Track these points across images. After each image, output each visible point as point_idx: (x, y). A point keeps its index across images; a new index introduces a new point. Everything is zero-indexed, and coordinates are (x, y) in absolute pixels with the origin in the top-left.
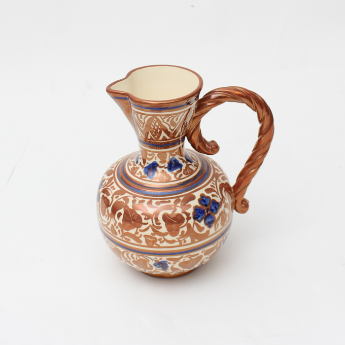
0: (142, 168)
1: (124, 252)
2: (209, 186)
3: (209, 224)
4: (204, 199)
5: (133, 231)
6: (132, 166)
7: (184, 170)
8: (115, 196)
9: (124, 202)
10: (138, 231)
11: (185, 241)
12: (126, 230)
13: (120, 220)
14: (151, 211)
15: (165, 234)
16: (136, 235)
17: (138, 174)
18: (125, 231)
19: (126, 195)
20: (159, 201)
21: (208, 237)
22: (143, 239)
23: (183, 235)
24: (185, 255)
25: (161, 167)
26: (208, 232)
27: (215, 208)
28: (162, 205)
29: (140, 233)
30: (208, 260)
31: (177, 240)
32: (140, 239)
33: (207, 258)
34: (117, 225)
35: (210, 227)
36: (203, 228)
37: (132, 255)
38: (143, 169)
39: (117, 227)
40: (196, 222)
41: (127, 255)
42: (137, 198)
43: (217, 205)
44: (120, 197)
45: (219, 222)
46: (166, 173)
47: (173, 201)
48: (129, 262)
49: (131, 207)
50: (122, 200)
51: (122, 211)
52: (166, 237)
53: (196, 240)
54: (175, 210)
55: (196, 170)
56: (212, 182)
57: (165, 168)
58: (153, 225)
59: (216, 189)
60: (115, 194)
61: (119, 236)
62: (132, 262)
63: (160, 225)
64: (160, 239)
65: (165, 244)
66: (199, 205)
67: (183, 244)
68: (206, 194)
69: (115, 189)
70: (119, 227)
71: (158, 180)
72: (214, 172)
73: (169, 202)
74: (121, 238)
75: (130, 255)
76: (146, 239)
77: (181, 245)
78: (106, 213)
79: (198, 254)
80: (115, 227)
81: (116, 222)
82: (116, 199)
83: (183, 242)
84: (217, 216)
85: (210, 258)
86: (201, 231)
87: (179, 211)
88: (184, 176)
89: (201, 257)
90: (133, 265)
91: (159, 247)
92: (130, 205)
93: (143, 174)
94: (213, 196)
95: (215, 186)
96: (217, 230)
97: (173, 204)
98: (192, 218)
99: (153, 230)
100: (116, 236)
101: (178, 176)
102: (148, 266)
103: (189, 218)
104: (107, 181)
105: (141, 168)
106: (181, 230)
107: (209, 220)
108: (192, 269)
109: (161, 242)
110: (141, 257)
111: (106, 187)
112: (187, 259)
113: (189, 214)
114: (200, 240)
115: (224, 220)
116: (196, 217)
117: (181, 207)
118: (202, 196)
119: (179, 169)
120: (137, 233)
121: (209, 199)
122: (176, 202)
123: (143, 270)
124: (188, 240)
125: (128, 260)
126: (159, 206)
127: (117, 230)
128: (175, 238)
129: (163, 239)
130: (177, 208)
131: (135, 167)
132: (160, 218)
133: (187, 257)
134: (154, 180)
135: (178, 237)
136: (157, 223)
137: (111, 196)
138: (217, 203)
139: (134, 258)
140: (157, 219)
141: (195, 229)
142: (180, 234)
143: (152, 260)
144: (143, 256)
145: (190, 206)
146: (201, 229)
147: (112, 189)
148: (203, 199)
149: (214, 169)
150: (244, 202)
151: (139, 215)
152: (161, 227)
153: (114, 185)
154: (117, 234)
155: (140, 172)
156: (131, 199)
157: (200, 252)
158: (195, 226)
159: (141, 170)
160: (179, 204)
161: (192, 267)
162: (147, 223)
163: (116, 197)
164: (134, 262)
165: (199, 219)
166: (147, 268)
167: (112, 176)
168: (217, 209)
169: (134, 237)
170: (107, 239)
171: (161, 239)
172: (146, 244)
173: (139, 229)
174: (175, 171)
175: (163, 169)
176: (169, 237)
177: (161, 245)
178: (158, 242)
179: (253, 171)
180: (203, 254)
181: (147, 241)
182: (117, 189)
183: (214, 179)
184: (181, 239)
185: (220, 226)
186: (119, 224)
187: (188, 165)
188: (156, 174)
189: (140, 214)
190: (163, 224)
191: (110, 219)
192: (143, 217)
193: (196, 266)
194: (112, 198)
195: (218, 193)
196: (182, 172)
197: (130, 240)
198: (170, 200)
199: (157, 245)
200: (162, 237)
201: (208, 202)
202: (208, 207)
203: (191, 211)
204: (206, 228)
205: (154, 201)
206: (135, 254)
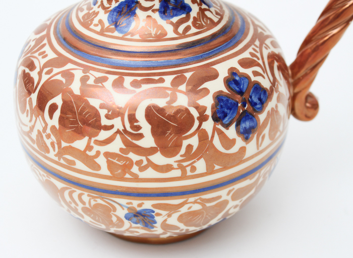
0: (106, 13)
1: (64, 189)
2: (246, 55)
3: (246, 134)
4: (237, 78)
5: (80, 144)
6: (86, 12)
7: (194, 18)
8: (46, 70)
9: (64, 80)
10: (92, 144)
11: (194, 169)
12: (66, 141)
13: (55, 121)
14: (120, 99)
15: (152, 151)
16: (88, 152)
17: (96, 25)
18: (64, 144)
19: (69, 66)
20: (139, 78)
21: (242, 162)
22: (102, 161)
23: (191, 154)
24: (192, 199)
25: (145, 9)
26: (243, 150)
27: (260, 99)
28: (145, 87)
29: (96, 148)
30: (237, 209)
31: (175, 165)
32: (97, 160)
33: (236, 207)
34: (48, 131)
35: (247, 139)
36: (233, 142)
37: (80, 196)
38: (108, 14)
39: (48, 136)
40: (220, 127)
41: (71, 194)
42: (91, 72)
43: (262, 95)
44: (56, 70)
45: (266, 131)
46: (155, 21)
47: (169, 79)
48: (76, 210)
49: (77, 92)
50: (59, 77)
51: (58, 100)
52: (152, 158)
53: (217, 167)
54: (174, 99)
55: (219, 22)
56: (253, 46)
57: (153, 11)
58: (125, 130)
59: (260, 62)
60: (45, 66)
61: (52, 154)
62: (80, 211)
63: (140, 132)
64: (139, 163)
65: (150, 173)
66: (225, 90)
67: (189, 173)
68: (242, 70)
69: (46, 56)
70: (52, 137)
71: (137, 37)
72: (255, 30)
73: (162, 81)
74: (56, 159)
75: (75, 195)
76: (108, 162)
77: (184, 177)
78: (28, 107)
79: (220, 197)
80: (44, 135)
81: (46, 125)
82: (48, 76)
83: (188, 169)
84: (262, 117)
85: (242, 206)
86: (227, 148)
87: (182, 101)
88: (193, 30)
89: (226, 202)
90: (83, 217)
91: (136, 179)
92: (76, 87)
93: (107, 24)
94: (256, 74)
95: (259, 55)
96: (261, 149)
97: (170, 86)
98: (210, 119)
99: (125, 142)
100: (47, 155)
101: (181, 29)
102: (114, 219)
103: (203, 118)
104: (32, 44)
105: (102, 11)
106: (185, 143)
107: (247, 124)
108: (205, 227)
109: (142, 169)
110: (100, 201)
111: (29, 55)
112: (197, 207)
113: (205, 109)
114: (225, 168)
115: (274, 129)
116: (218, 115)
117: (186, 93)
118: (233, 72)
119: (184, 16)
120: (89, 147)
121: (246, 80)
122: (176, 83)
123: (103, 227)
124: (201, 165)
125: (73, 205)
126: (138, 90)
127: (48, 142)
128: (171, 161)
129: (145, 163)
130: (178, 94)
131: (91, 12)
132: (140, 116)
133: (195, 202)
134: (129, 37)
135: (178, 157)
136: (132, 127)
137: (38, 70)
138: (264, 91)
139: (84, 203)
140: (132, 119)
141: (217, 142)
142: (183, 151)
143: (121, 207)
144: (102, 199)
145: (207, 91)
146: (229, 143)
147: (40, 57)
148: (233, 80)
149: (255, 26)
150: (310, 99)
151: (93, 108)
152: (141, 136)
153: (47, 49)
154: (48, 151)
155: (101, 22)
156: (78, 74)
157: (223, 193)
158: (216, 136)
159: (103, 16)
160: (183, 87)
161: (204, 224)
162: (112, 127)
163: (48, 73)
164: (85, 210)
165: (226, 120)
166: (111, 222)
167: (44, 33)
168: (262, 103)
169: (83, 156)
170: (31, 162)
171: (141, 161)
172: (108, 173)
173: (93, 139)
174: (175, 20)
175: (150, 13)
176: (158, 159)
177: (143, 175)
178: (135, 169)
179: (335, 31)
180: (229, 198)
181: (110, 165)
182: (52, 55)
183: (257, 43)
184: (185, 164)
185: (267, 141)
186: (53, 127)
187: (202, 11)
188: (134, 25)
189: (97, 107)
190: (146, 128)
191: (34, 118)
192: (103, 113)
193: (213, 222)
194: (40, 74)
195: (265, 70)
196: (190, 23)
197: (74, 163)
198: (163, 77)
199: (132, 174)
200: (144, 158)
201: (245, 86)
202: (246, 96)
203: (208, 102)
204: (240, 142)
205: (128, 80)
206: (86, 193)
